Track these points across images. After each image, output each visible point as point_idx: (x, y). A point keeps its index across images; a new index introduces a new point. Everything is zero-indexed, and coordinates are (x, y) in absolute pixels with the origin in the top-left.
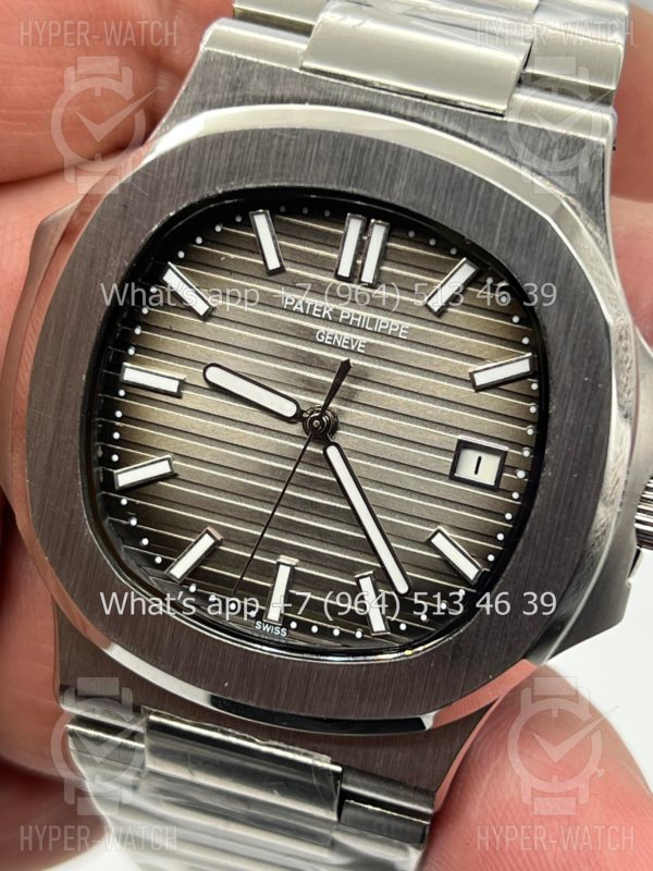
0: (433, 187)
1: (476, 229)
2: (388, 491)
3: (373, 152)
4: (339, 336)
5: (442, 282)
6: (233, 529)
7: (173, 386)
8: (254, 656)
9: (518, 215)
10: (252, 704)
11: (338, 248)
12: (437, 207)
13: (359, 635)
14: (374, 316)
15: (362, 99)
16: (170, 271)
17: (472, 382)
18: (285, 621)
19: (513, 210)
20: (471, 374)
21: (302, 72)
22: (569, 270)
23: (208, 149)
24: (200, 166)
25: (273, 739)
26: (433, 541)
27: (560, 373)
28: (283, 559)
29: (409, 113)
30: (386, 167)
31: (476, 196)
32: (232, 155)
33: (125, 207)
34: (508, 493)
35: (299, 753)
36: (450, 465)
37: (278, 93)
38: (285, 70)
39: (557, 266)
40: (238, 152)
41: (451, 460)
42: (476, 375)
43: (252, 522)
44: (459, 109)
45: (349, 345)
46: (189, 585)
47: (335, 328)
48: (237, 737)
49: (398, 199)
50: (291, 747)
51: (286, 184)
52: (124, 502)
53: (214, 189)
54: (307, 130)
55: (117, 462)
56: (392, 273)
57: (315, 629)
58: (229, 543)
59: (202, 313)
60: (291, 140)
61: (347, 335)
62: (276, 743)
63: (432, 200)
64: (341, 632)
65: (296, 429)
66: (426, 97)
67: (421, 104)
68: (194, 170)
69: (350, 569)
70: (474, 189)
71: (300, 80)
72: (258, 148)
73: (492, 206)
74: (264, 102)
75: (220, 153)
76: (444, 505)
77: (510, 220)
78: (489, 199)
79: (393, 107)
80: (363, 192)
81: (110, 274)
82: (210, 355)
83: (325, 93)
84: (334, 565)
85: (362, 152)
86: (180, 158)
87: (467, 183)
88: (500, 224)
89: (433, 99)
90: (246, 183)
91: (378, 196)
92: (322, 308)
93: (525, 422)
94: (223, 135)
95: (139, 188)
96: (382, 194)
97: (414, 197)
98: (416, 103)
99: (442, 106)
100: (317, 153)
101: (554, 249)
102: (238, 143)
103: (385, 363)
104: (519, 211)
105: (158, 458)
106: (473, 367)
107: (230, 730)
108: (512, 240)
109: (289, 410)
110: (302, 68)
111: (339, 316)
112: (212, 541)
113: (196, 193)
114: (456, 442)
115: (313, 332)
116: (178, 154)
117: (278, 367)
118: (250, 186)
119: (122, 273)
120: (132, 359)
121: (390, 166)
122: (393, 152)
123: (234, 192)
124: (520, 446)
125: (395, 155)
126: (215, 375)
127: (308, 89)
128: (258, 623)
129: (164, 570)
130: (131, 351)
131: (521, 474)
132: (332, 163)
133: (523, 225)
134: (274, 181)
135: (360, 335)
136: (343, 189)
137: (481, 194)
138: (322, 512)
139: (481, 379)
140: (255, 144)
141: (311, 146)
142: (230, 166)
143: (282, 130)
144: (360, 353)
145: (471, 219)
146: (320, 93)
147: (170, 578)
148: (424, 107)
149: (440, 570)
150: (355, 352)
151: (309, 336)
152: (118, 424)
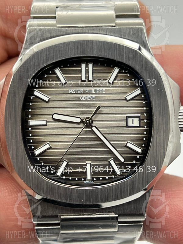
0: (104, 49)
1: (119, 57)
2: (111, 135)
3: (85, 44)
4: (87, 97)
5: (111, 75)
6: (71, 158)
7: (44, 123)
8: (89, 190)
9: (129, 51)
10: (91, 204)
11: (80, 73)
12: (107, 54)
13: (113, 177)
14: (95, 89)
15: (76, 31)
16: (35, 91)
17: (126, 100)
18: (92, 179)
19: (127, 50)
20: (125, 98)
21: (57, 28)
22: (146, 62)
23: (39, 54)
24: (38, 59)
25: (97, 213)
26: (127, 145)
27: (151, 90)
28: (87, 162)
29: (90, 32)
30: (90, 47)
31: (116, 49)
32: (47, 54)
33: (20, 76)
34: (143, 127)
35: (105, 214)
36: (126, 124)
37: (52, 35)
38: (53, 29)
39: (143, 62)
40: (48, 53)
41: (126, 122)
42: (127, 97)
43: (76, 154)
44: (103, 28)
45: (90, 98)
46: (63, 177)
47: (85, 95)
48: (87, 215)
49: (96, 55)
50: (103, 213)
51: (64, 58)
52: (38, 159)
53: (44, 65)
54: (66, 42)
55: (33, 148)
56: (97, 76)
57: (101, 179)
58: (71, 162)
59: (47, 101)
60: (62, 46)
61: (89, 96)
62: (98, 213)
63: (105, 53)
64: (108, 177)
65: (81, 125)
66: (93, 27)
67: (92, 29)
68: (37, 61)
69: (106, 159)
70: (115, 47)
71: (57, 30)
72: (53, 50)
73: (121, 50)
74: (49, 39)
75: (43, 55)
76: (127, 135)
77: (127, 53)
78: (120, 49)
79: (85, 31)
80: (85, 55)
81: (21, 96)
82: (52, 111)
83: (65, 32)
84: (101, 160)
85: (82, 45)
86: (32, 59)
87: (113, 46)
88: (125, 54)
89: (95, 27)
90: (52, 61)
91: (90, 55)
92: (80, 91)
93: (143, 107)
94: (43, 49)
95: (23, 70)
96: (91, 54)
97: (100, 53)
98: (91, 29)
99: (98, 28)
100: (70, 48)
101: (141, 58)
102: (47, 51)
103: (101, 101)
104: (129, 50)
105: (45, 144)
106: (125, 96)
107: (84, 214)
108: (129, 58)
109: (79, 120)
110: (57, 27)
111: (85, 91)
112: (66, 163)
113: (39, 67)
114: (126, 117)
115: (79, 98)
116: (31, 58)
117: (72, 110)
118: (54, 61)
119: (24, 95)
120: (30, 119)
121: (91, 46)
122: (91, 42)
123: (50, 64)
124: (143, 113)
125: (92, 43)
126: (55, 117)
127: (60, 32)
128: (85, 181)
129: (55, 175)
130: (30, 117)
131: (145, 121)
132: (75, 50)
133: (131, 53)
134: (60, 59)
135: (92, 95)
136: (79, 56)
137: (117, 48)
138: (94, 146)
139: (128, 98)
140: (52, 50)
141: (68, 46)
142: (47, 58)
143: (59, 44)
144: (94, 100)
145: (116, 55)
146: (64, 32)
147: (57, 176)
148: (93, 30)
149: (131, 153)
150: (92, 100)
151: (79, 99)
152: (31, 138)
